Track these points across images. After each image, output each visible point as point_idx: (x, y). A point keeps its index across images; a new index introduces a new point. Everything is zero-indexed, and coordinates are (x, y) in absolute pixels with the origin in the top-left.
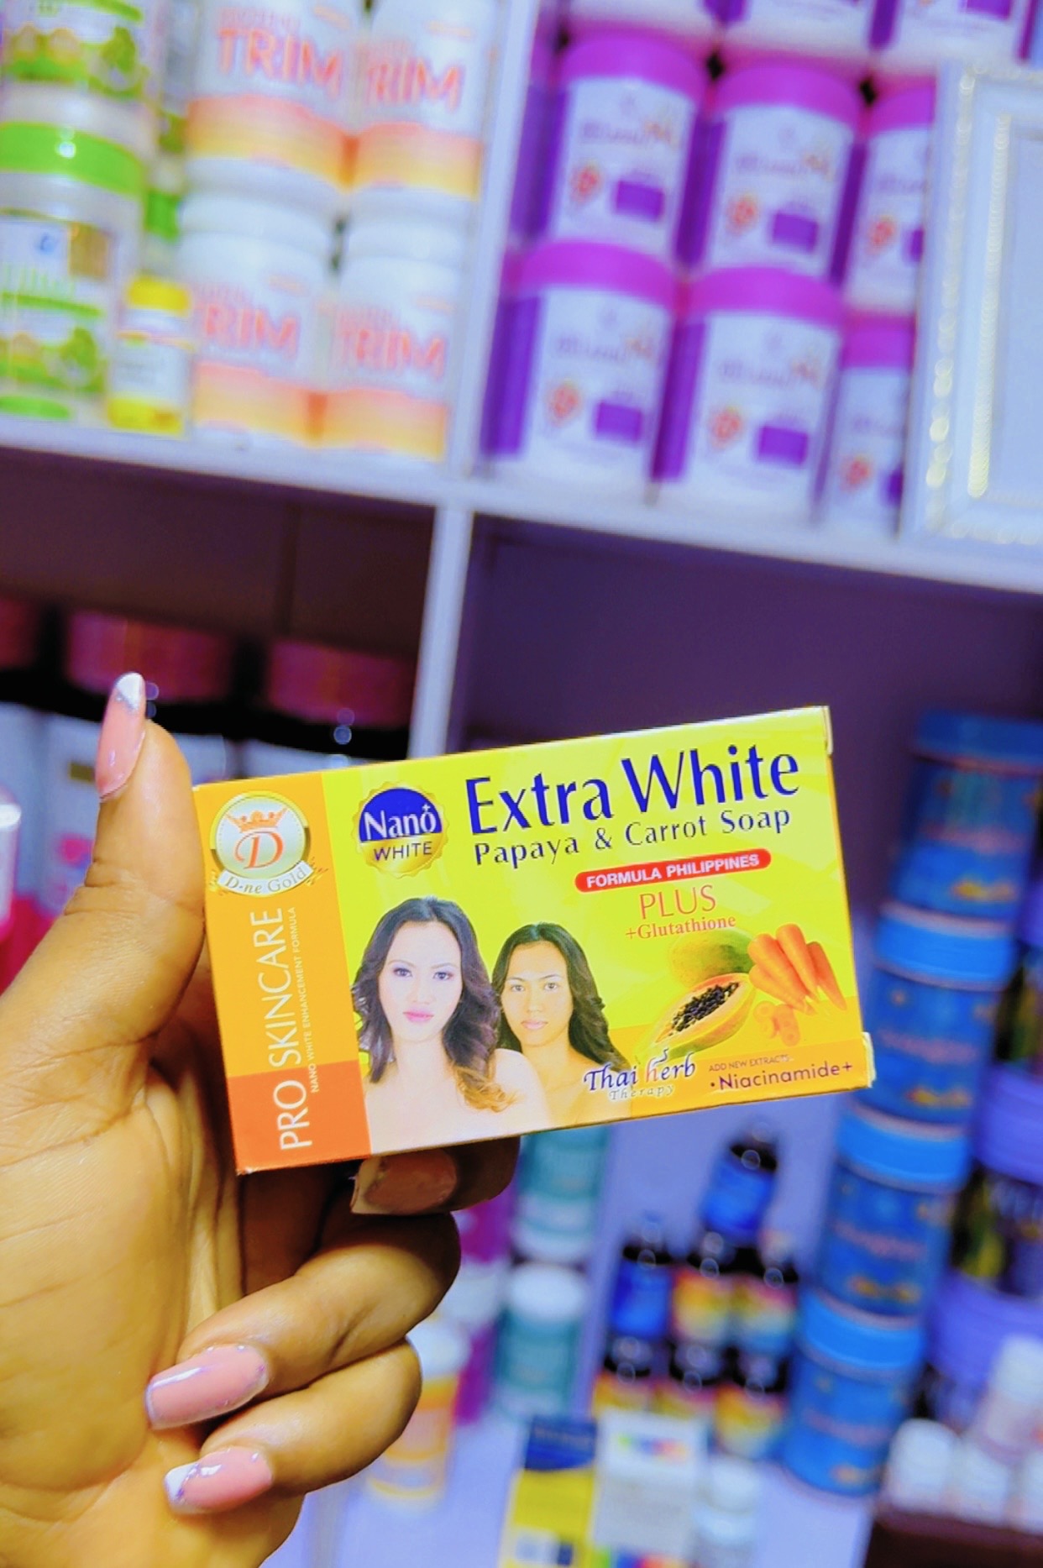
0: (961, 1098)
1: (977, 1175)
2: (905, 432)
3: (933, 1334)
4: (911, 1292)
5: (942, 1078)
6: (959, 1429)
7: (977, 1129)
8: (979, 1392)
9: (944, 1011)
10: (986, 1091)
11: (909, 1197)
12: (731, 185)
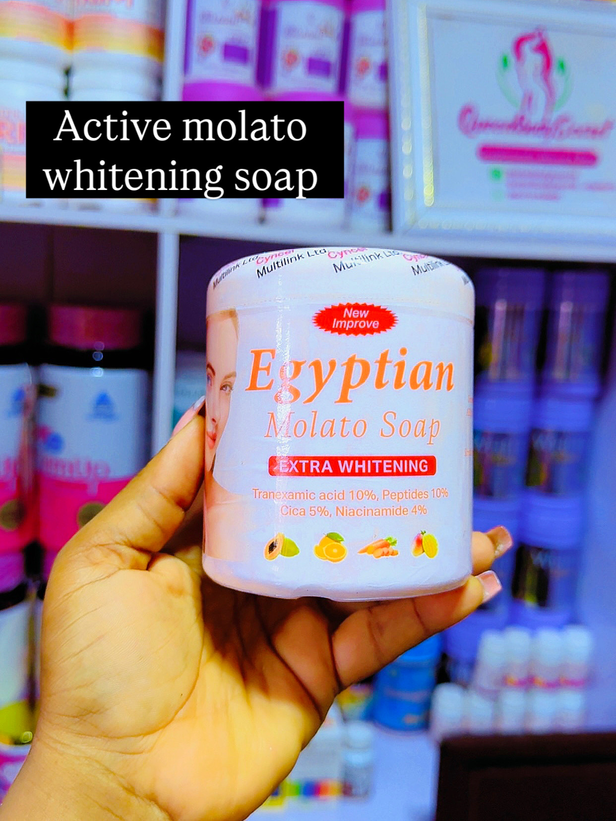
2: (388, 172)
6: (465, 685)
8: (472, 664)
12: (283, 44)
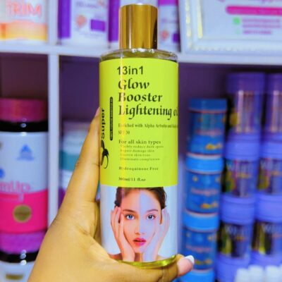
0: (215, 204)
1: (222, 225)
2: (178, 22)
3: (216, 272)
4: (209, 262)
5: (210, 200)
7: (220, 212)
9: (208, 181)
10: (221, 201)
11: (205, 234)
